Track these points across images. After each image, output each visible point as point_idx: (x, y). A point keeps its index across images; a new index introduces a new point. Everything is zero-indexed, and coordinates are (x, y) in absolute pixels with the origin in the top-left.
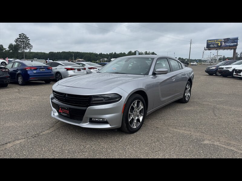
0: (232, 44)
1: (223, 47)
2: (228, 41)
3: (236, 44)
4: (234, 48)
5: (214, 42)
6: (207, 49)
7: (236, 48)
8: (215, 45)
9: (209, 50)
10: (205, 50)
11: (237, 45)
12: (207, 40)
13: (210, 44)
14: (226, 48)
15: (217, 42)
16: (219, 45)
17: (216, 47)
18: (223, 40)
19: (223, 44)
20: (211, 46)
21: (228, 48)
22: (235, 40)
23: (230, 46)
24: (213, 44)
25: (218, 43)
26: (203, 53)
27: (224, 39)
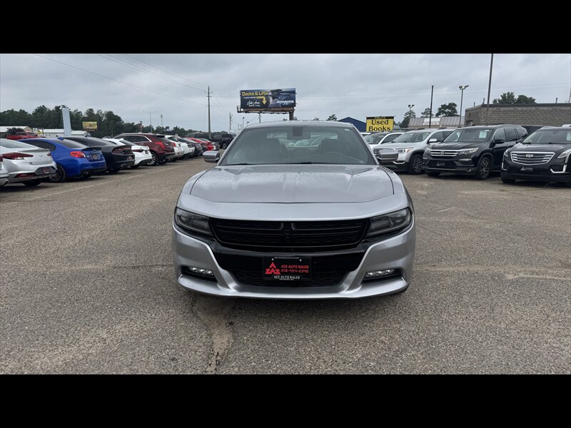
0: (286, 102)
1: (271, 108)
2: (279, 95)
3: (293, 102)
4: (290, 109)
5: (255, 96)
6: (242, 110)
7: (293, 111)
8: (256, 103)
9: (246, 112)
10: (238, 112)
11: (294, 105)
12: (241, 91)
13: (248, 100)
14: (277, 109)
15: (259, 96)
16: (264, 102)
17: (258, 107)
18: (270, 94)
19: (271, 100)
20: (250, 103)
21: (280, 109)
22: (291, 94)
23: (283, 106)
24: (253, 100)
25: (263, 99)
26: (231, 118)
27: (273, 91)
